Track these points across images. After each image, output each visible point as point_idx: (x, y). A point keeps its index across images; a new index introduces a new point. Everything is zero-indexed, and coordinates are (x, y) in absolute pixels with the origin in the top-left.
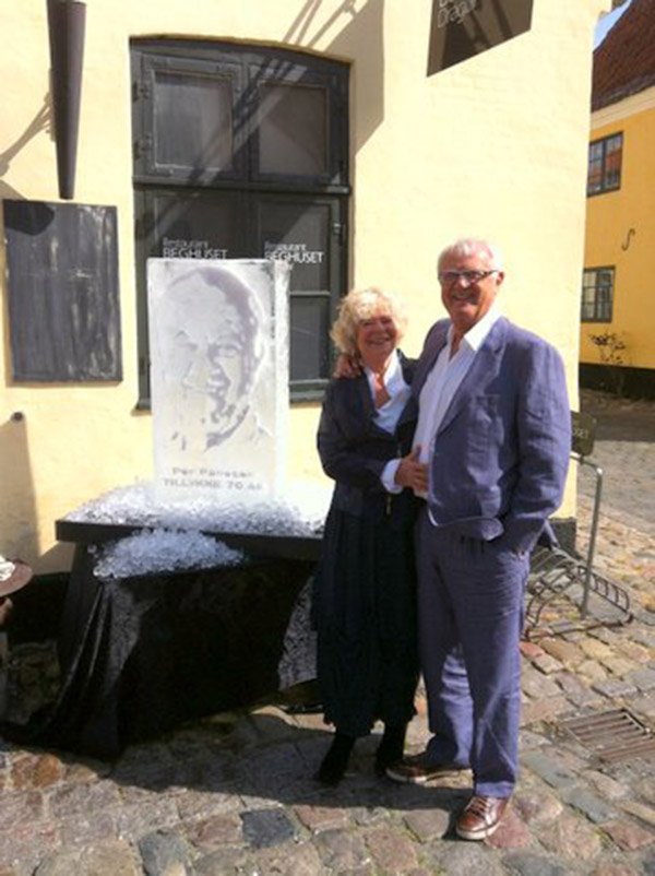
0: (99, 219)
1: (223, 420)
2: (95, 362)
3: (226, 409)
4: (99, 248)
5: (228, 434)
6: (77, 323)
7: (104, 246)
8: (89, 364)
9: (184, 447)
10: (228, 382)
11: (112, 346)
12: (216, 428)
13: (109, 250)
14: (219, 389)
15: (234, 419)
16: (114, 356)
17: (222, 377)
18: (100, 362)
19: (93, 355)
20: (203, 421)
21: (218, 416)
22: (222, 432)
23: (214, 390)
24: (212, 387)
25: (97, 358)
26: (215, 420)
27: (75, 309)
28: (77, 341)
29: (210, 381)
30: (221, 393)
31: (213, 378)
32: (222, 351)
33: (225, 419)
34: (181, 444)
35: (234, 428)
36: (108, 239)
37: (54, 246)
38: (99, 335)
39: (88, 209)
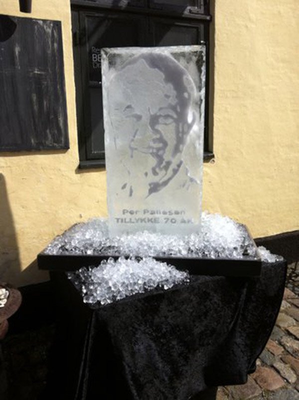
0: (49, 31)
1: (162, 173)
2: (50, 136)
3: (164, 164)
4: (49, 52)
5: (165, 183)
6: (36, 108)
7: (53, 50)
8: (46, 137)
9: (131, 195)
10: (165, 144)
11: (61, 124)
12: (156, 179)
13: (57, 54)
14: (158, 149)
15: (170, 171)
16: (63, 131)
17: (161, 140)
18: (53, 136)
19: (48, 131)
20: (146, 174)
21: (157, 170)
22: (161, 182)
23: (155, 151)
24: (153, 148)
25: (51, 133)
26: (155, 173)
27: (34, 97)
28: (37, 120)
29: (152, 144)
30: (160, 153)
31: (154, 141)
32: (161, 120)
33: (164, 172)
34: (128, 193)
35: (169, 179)
36: (56, 45)
37: (17, 50)
38: (52, 117)
39: (41, 22)
